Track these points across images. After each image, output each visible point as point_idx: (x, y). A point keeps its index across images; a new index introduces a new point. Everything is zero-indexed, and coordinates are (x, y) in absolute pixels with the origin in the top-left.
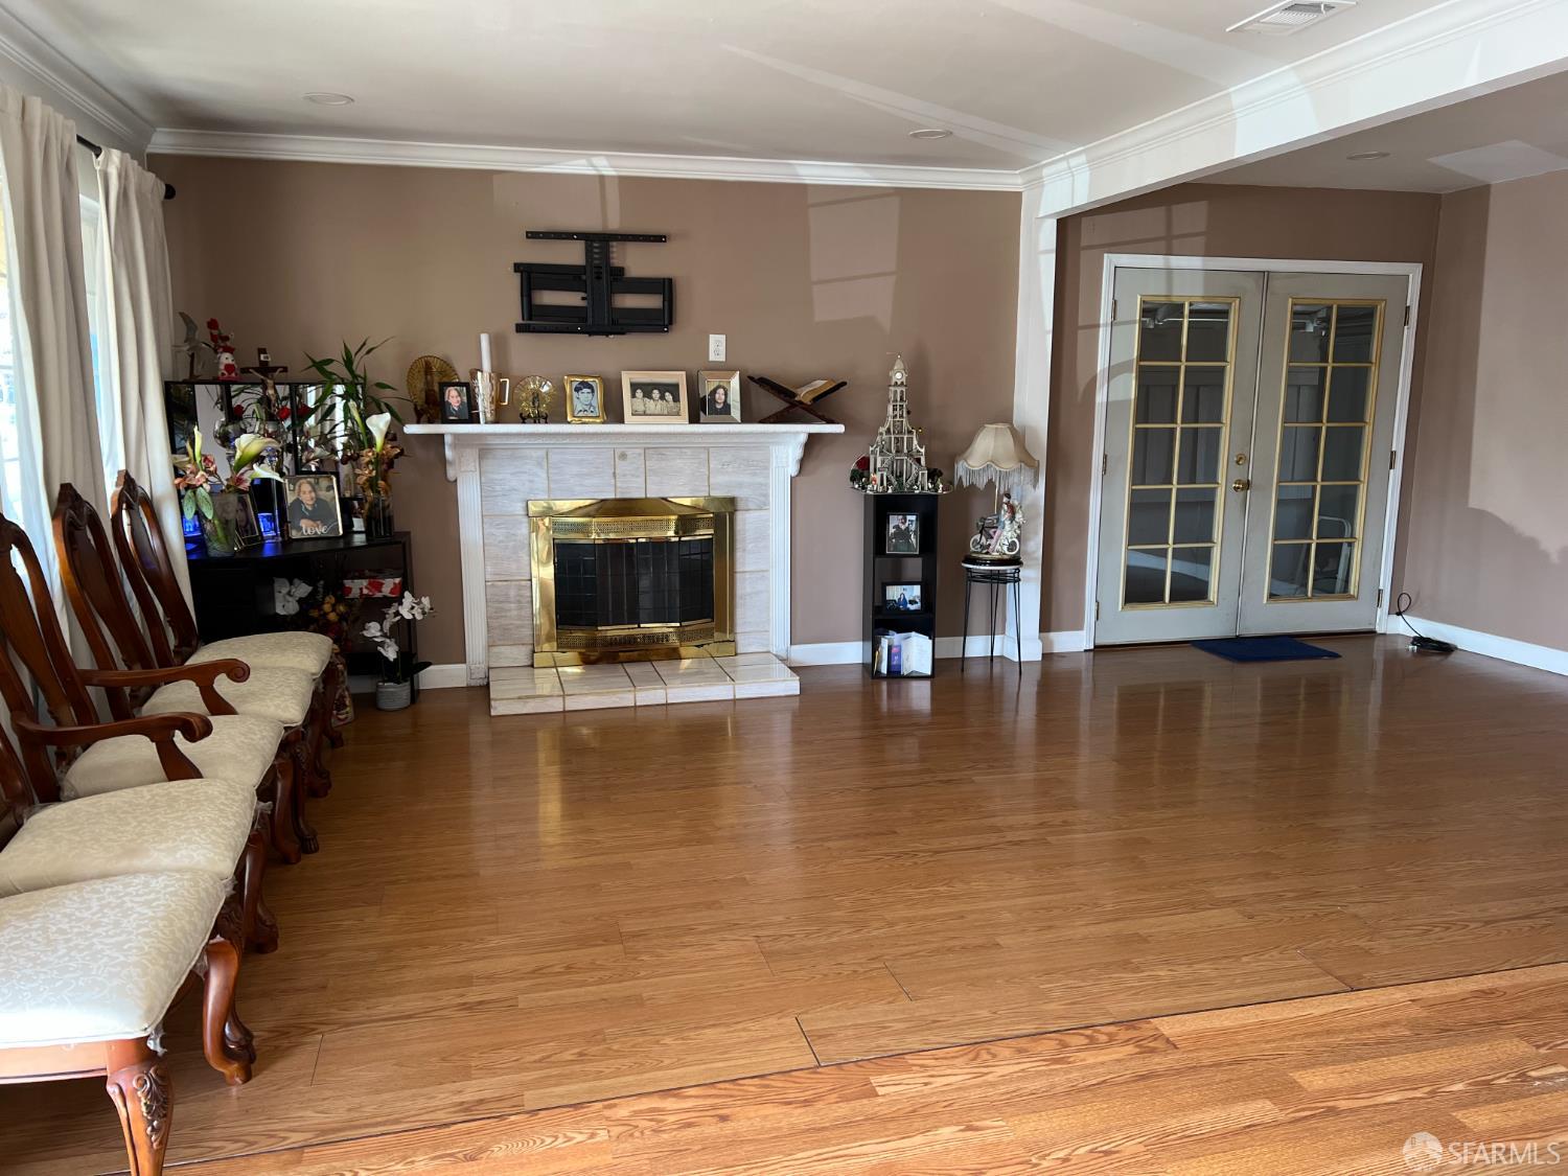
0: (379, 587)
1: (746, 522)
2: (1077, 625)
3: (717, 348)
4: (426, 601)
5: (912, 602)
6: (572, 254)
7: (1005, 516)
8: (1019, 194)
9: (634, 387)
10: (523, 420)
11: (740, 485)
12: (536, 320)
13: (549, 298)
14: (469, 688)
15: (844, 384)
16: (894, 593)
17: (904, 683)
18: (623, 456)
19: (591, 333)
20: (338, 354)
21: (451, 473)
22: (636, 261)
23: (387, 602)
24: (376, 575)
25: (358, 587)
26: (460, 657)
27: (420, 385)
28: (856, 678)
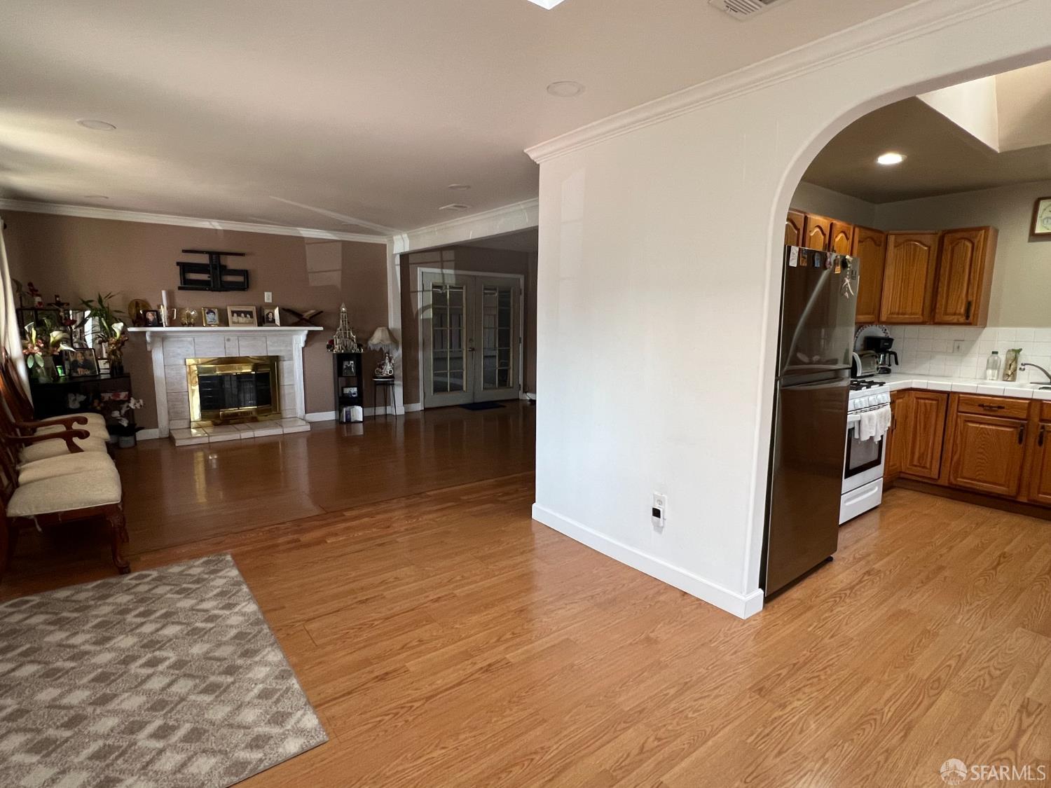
0: (118, 396)
1: (285, 365)
2: (417, 401)
3: (268, 297)
4: (141, 401)
5: (354, 394)
6: (204, 259)
7: (387, 361)
8: (385, 245)
9: (233, 312)
10: (183, 325)
11: (281, 351)
12: (187, 285)
13: (193, 276)
14: (160, 439)
15: (322, 312)
16: (347, 391)
17: (352, 425)
18: (229, 340)
19: (212, 291)
20: (96, 299)
21: (149, 348)
22: (232, 263)
23: (123, 402)
24: (115, 390)
25: (107, 396)
26: (157, 427)
27: (134, 311)
28: (333, 426)
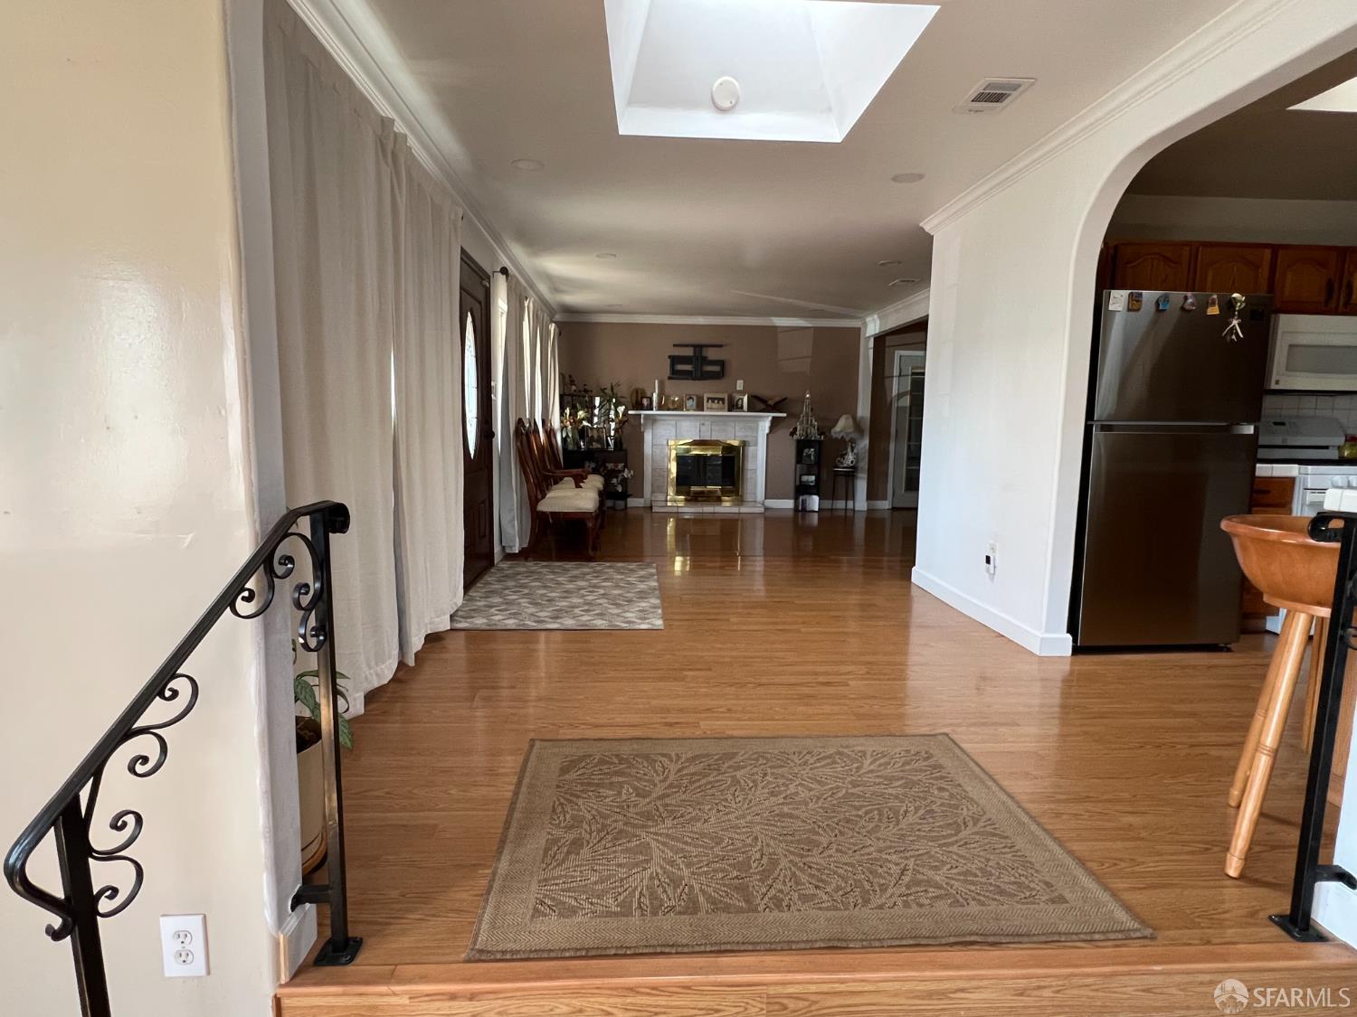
0: (617, 466)
1: (750, 450)
2: (885, 499)
3: (740, 385)
4: (632, 472)
5: (812, 482)
6: (689, 352)
7: (849, 450)
8: (860, 328)
9: (708, 399)
10: (669, 410)
11: (746, 436)
12: (675, 375)
13: (679, 367)
14: (644, 507)
15: (786, 398)
16: (805, 478)
17: (807, 514)
18: (703, 424)
19: (694, 380)
20: (609, 387)
21: (642, 430)
22: (712, 354)
23: (620, 471)
24: (616, 462)
25: (610, 466)
26: (642, 496)
27: (634, 399)
28: (791, 514)
